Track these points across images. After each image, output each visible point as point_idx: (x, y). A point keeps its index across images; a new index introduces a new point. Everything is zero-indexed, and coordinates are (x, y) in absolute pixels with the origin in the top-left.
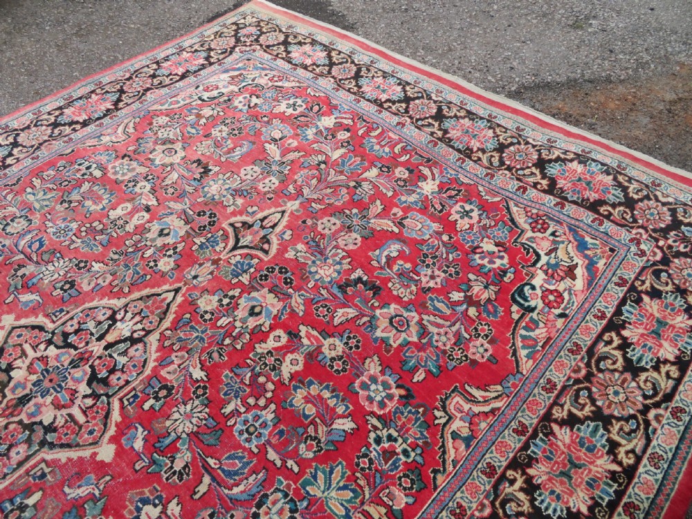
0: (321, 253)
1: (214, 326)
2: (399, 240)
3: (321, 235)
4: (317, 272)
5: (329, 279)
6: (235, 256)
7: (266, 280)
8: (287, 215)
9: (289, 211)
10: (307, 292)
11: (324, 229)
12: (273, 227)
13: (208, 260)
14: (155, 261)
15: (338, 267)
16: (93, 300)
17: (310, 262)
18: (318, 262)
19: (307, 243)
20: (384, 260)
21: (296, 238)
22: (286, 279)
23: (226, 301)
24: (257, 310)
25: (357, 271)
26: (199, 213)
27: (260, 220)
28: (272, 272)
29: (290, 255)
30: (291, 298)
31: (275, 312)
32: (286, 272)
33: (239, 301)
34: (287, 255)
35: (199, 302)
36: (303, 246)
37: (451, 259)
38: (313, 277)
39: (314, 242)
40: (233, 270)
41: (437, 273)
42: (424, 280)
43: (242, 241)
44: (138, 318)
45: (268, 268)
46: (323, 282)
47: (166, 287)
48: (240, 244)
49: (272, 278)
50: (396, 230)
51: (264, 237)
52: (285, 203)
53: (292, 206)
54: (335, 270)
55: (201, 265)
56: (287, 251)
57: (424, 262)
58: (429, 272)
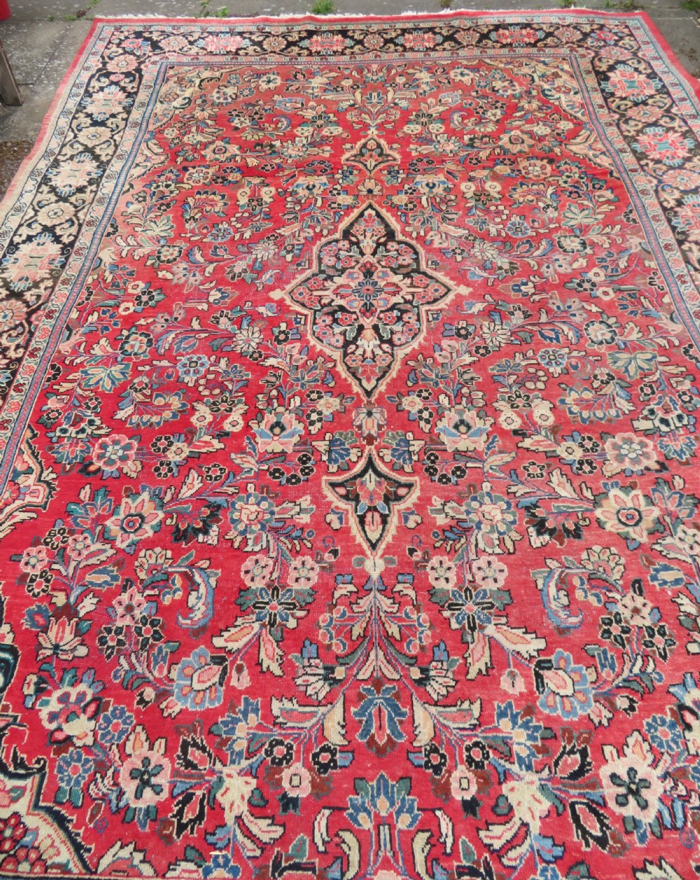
0: (275, 530)
1: (300, 394)
2: (203, 628)
3: (298, 553)
4: (258, 504)
5: (237, 506)
6: (359, 458)
7: (300, 459)
8: (365, 546)
9: (368, 553)
10: (246, 478)
11: (303, 563)
12: (362, 520)
13: (380, 435)
14: (426, 398)
15: (241, 527)
16: (425, 339)
17: (276, 509)
18: (267, 516)
19: (302, 529)
20: (197, 578)
21: (320, 524)
22: (283, 474)
23: (314, 417)
24: (277, 430)
25: (216, 538)
26: (463, 472)
27: (388, 515)
28: (302, 470)
29: (306, 501)
30: (257, 462)
31: (258, 439)
32: (288, 480)
33: (302, 425)
34: (309, 497)
35: (338, 400)
36: (303, 522)
37: (122, 660)
38: (256, 497)
39: (296, 538)
40: (343, 444)
41: (127, 621)
42: (138, 597)
43: (373, 476)
44: (369, 354)
45: (312, 470)
46: (241, 499)
47: (382, 388)
48: (370, 471)
49: (298, 465)
50: (218, 642)
51: (357, 499)
52: (388, 561)
53: (375, 566)
54: (240, 520)
55: (380, 427)
56: (312, 502)
57: (153, 624)
58: (137, 613)
